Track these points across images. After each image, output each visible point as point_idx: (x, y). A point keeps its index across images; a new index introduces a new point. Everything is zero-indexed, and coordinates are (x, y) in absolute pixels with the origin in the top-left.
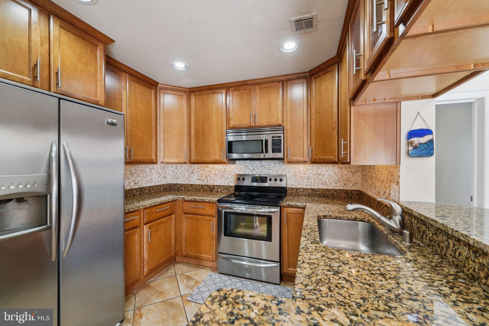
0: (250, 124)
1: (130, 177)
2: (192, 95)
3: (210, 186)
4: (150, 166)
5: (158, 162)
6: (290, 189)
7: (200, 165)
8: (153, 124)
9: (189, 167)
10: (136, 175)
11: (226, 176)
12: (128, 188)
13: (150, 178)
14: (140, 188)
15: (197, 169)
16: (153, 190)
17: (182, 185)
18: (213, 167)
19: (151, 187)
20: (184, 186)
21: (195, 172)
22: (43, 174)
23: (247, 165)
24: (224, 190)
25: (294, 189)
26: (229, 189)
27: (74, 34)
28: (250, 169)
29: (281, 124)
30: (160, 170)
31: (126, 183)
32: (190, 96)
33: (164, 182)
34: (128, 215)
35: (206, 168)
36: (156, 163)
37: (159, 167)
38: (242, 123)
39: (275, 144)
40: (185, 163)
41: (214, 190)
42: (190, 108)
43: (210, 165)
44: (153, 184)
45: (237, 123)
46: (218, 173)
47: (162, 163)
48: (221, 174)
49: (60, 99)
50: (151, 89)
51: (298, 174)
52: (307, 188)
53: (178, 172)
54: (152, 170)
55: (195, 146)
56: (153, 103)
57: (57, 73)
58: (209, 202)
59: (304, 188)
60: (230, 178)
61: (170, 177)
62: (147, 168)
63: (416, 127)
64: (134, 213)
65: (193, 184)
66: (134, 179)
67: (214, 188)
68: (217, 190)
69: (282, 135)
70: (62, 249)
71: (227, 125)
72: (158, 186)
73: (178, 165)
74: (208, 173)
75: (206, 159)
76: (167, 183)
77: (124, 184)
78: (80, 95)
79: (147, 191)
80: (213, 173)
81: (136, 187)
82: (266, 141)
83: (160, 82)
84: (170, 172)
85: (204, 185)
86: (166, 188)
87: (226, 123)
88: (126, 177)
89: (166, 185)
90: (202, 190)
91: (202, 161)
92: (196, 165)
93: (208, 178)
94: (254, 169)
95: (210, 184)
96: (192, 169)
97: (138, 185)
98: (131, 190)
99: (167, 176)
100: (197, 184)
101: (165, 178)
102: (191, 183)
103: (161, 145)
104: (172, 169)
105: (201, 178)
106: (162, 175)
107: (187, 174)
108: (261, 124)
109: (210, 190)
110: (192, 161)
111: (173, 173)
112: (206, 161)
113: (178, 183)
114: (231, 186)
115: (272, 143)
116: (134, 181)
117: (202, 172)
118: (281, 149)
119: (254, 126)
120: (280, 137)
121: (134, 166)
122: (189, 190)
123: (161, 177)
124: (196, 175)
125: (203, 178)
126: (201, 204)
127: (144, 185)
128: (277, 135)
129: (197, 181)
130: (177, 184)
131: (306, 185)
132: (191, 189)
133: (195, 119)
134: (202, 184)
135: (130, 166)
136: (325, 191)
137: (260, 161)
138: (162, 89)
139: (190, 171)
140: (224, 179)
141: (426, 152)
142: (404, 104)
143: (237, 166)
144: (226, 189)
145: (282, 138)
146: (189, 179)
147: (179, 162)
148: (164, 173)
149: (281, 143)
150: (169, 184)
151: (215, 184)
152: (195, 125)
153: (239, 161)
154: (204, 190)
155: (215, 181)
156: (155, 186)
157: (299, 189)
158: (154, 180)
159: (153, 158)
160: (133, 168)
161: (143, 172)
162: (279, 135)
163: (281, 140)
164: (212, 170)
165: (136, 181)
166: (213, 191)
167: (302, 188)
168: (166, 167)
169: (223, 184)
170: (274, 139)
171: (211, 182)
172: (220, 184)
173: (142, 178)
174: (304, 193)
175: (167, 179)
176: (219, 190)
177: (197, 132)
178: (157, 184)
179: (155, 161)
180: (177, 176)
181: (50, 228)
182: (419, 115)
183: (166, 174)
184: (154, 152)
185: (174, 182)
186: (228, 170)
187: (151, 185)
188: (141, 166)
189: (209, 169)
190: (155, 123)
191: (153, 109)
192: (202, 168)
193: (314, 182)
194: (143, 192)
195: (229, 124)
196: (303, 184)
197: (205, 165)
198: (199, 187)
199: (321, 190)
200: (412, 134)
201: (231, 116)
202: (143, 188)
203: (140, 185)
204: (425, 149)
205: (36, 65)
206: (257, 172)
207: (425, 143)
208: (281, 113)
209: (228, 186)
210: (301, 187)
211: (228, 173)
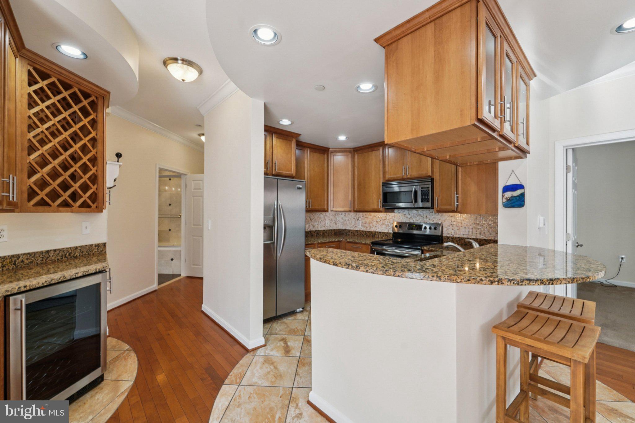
0: (403, 176)
1: (310, 221)
2: (356, 153)
3: (372, 232)
4: (324, 214)
5: (329, 211)
6: (446, 238)
7: (364, 213)
8: (326, 181)
9: (355, 215)
10: (313, 220)
11: (386, 223)
12: (309, 230)
13: (324, 223)
14: (317, 231)
15: (361, 217)
16: (326, 233)
17: (349, 231)
18: (375, 215)
19: (324, 230)
20: (351, 232)
21: (360, 219)
22: (272, 216)
23: (404, 213)
24: (384, 236)
25: (450, 238)
26: (388, 236)
27: (282, 139)
28: (407, 217)
29: (431, 175)
30: (332, 217)
31: (307, 226)
32: (354, 154)
33: (335, 228)
34: (307, 246)
35: (369, 216)
36: (327, 211)
37: (331, 215)
38: (396, 176)
39: (424, 194)
40: (350, 211)
41: (376, 236)
42: (354, 164)
43: (372, 214)
44: (326, 228)
45: (392, 176)
46: (379, 220)
47: (332, 211)
48: (382, 222)
49: (278, 179)
50: (324, 154)
51: (454, 223)
52: (463, 238)
53: (347, 219)
54: (326, 217)
55: (357, 197)
56: (326, 165)
57: (275, 163)
58: (365, 244)
59: (460, 237)
60: (390, 225)
61: (340, 223)
62: (321, 215)
63: (510, 183)
64: (311, 246)
65: (358, 230)
66: (312, 223)
67: (375, 234)
68: (378, 236)
69: (430, 186)
70: (278, 255)
71: (384, 178)
72: (330, 230)
73: (347, 213)
74: (371, 220)
75: (366, 208)
76: (337, 228)
77: (305, 227)
78: (285, 172)
79: (322, 234)
80: (375, 221)
81: (314, 230)
82: (416, 192)
83: (331, 148)
84: (340, 219)
85: (367, 231)
86: (337, 233)
87: (383, 176)
88: (307, 222)
89: (337, 230)
90: (365, 236)
91: (363, 210)
92: (361, 213)
93: (371, 225)
94: (411, 217)
95: (372, 231)
96: (358, 216)
97: (315, 228)
98: (311, 231)
99: (337, 223)
100: (361, 230)
101: (336, 224)
102: (356, 229)
103: (331, 197)
104: (342, 216)
105: (365, 225)
106: (333, 221)
107: (353, 221)
108: (412, 176)
109: (372, 236)
110: (355, 210)
111: (342, 220)
112: (366, 210)
113: (347, 228)
114: (390, 233)
115: (421, 193)
116: (312, 225)
117: (366, 219)
118: (429, 199)
119: (406, 178)
120: (429, 188)
121: (312, 213)
122: (354, 235)
123: (332, 223)
124: (361, 222)
125: (367, 225)
126: (359, 245)
127: (320, 229)
128: (426, 186)
129: (362, 227)
130: (345, 230)
131: (463, 235)
132: (356, 234)
133: (358, 174)
134: (366, 230)
135: (310, 213)
136: (483, 241)
137: (417, 210)
138: (332, 152)
139: (356, 219)
140: (384, 226)
141: (518, 203)
142: (501, 164)
143: (396, 214)
144: (386, 235)
145: (430, 189)
146: (355, 225)
147: (345, 210)
148: (335, 219)
149: (429, 193)
150: (339, 229)
151: (377, 231)
152: (358, 179)
153: (398, 210)
154: (367, 236)
155: (376, 228)
156: (328, 230)
157: (456, 238)
158: (327, 225)
159: (325, 207)
160: (312, 215)
161: (319, 218)
162: (428, 186)
163: (429, 190)
164: (374, 218)
165: (314, 225)
166: (374, 237)
167: (458, 238)
168: (337, 215)
169: (383, 231)
170: (423, 190)
171: (373, 229)
172: (381, 231)
173: (318, 223)
174: (461, 242)
175: (338, 225)
176: (380, 236)
177: (359, 185)
178: (329, 229)
179: (326, 209)
180: (345, 222)
181: (274, 243)
182: (513, 173)
183: (337, 220)
184: (325, 202)
185: (343, 228)
186: (387, 218)
187: (324, 229)
188: (317, 213)
189: (371, 217)
190: (326, 180)
191: (326, 169)
192: (366, 216)
193: (472, 232)
194: (319, 234)
195: (385, 177)
196: (459, 233)
197: (368, 213)
198: (363, 233)
199: (479, 240)
200: (507, 189)
201: (387, 169)
202: (318, 231)
203: (317, 228)
204: (517, 201)
205: (268, 162)
206: (414, 220)
207: (517, 196)
208: (431, 165)
209: (388, 233)
210: (458, 236)
211: (388, 221)
